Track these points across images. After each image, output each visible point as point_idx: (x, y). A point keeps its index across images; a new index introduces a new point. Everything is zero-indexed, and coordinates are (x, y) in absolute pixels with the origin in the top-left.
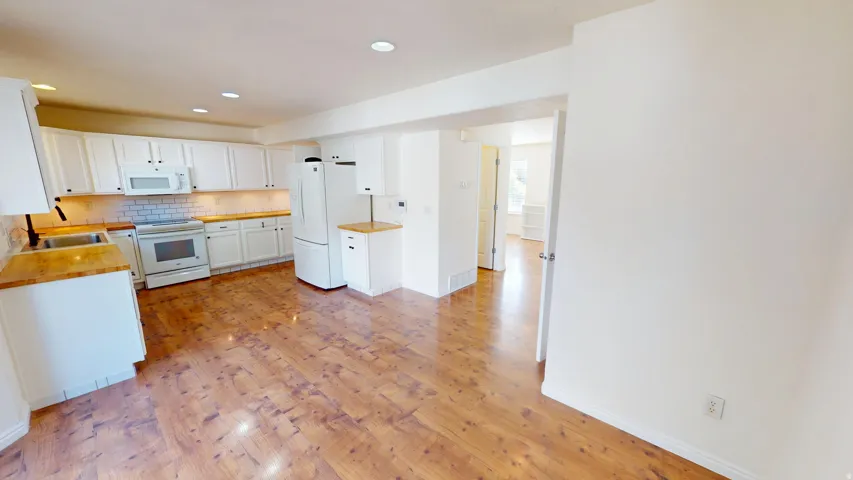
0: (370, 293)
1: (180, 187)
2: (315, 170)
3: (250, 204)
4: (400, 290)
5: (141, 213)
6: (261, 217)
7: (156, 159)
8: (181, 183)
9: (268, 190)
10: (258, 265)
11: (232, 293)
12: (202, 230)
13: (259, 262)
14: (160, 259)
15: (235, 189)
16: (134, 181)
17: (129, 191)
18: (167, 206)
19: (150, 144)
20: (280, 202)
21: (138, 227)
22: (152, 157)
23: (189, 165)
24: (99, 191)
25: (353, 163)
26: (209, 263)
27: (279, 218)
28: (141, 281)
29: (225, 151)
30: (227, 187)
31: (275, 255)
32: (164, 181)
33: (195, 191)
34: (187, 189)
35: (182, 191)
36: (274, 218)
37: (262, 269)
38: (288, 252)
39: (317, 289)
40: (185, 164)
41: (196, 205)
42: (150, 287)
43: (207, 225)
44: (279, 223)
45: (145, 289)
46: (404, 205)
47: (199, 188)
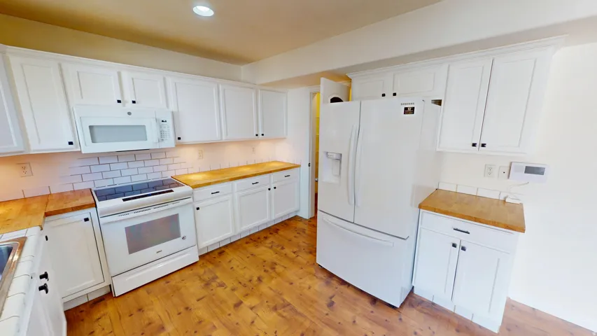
1: (161, 139)
2: (410, 111)
6: (255, 175)
7: (129, 98)
8: (162, 133)
9: (257, 140)
10: (248, 234)
11: (248, 313)
12: (190, 200)
15: (223, 140)
16: (96, 130)
17: (88, 147)
18: (141, 164)
19: (119, 74)
21: (100, 204)
22: (122, 95)
23: (173, 107)
26: (196, 243)
27: (272, 175)
28: (106, 284)
30: (216, 137)
32: (138, 131)
33: (179, 145)
34: (169, 142)
35: (163, 145)
36: (267, 176)
40: (168, 106)
41: (176, 160)
42: (117, 293)
43: (197, 191)
44: (272, 181)
45: (110, 294)
46: (542, 173)
47: (185, 140)
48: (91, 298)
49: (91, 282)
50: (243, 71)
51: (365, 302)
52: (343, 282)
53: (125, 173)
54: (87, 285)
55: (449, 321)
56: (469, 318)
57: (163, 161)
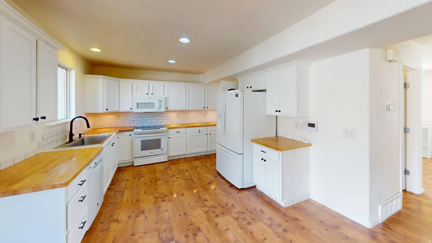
0: (283, 204)
1: (160, 108)
2: (237, 95)
3: (194, 118)
4: (308, 201)
5: (135, 122)
6: (199, 126)
7: (151, 92)
8: (160, 106)
9: (205, 110)
10: (194, 155)
11: (174, 179)
12: (167, 133)
13: (196, 153)
14: (142, 150)
15: (187, 109)
16: (138, 104)
17: (136, 110)
18: (153, 118)
19: (149, 84)
20: (211, 117)
21: (135, 130)
22: (149, 91)
23: (166, 96)
24: (122, 109)
25: (264, 91)
26: (167, 153)
27: (209, 128)
28: (131, 161)
29: (184, 87)
30: (183, 108)
31: (205, 150)
32: (152, 105)
33: (167, 111)
34: (163, 110)
35: (160, 111)
36: (206, 127)
37: (196, 158)
38: (213, 149)
39: (232, 186)
40: (164, 95)
41: (167, 118)
42: (135, 165)
43: (169, 130)
44: (209, 130)
45: (133, 165)
46: (314, 127)
47: (169, 109)
48: (127, 165)
49: (127, 158)
50: (200, 78)
51: (227, 186)
52: (223, 178)
53: (148, 121)
54: (126, 159)
55: (263, 199)
56: (274, 199)
57: (162, 118)
